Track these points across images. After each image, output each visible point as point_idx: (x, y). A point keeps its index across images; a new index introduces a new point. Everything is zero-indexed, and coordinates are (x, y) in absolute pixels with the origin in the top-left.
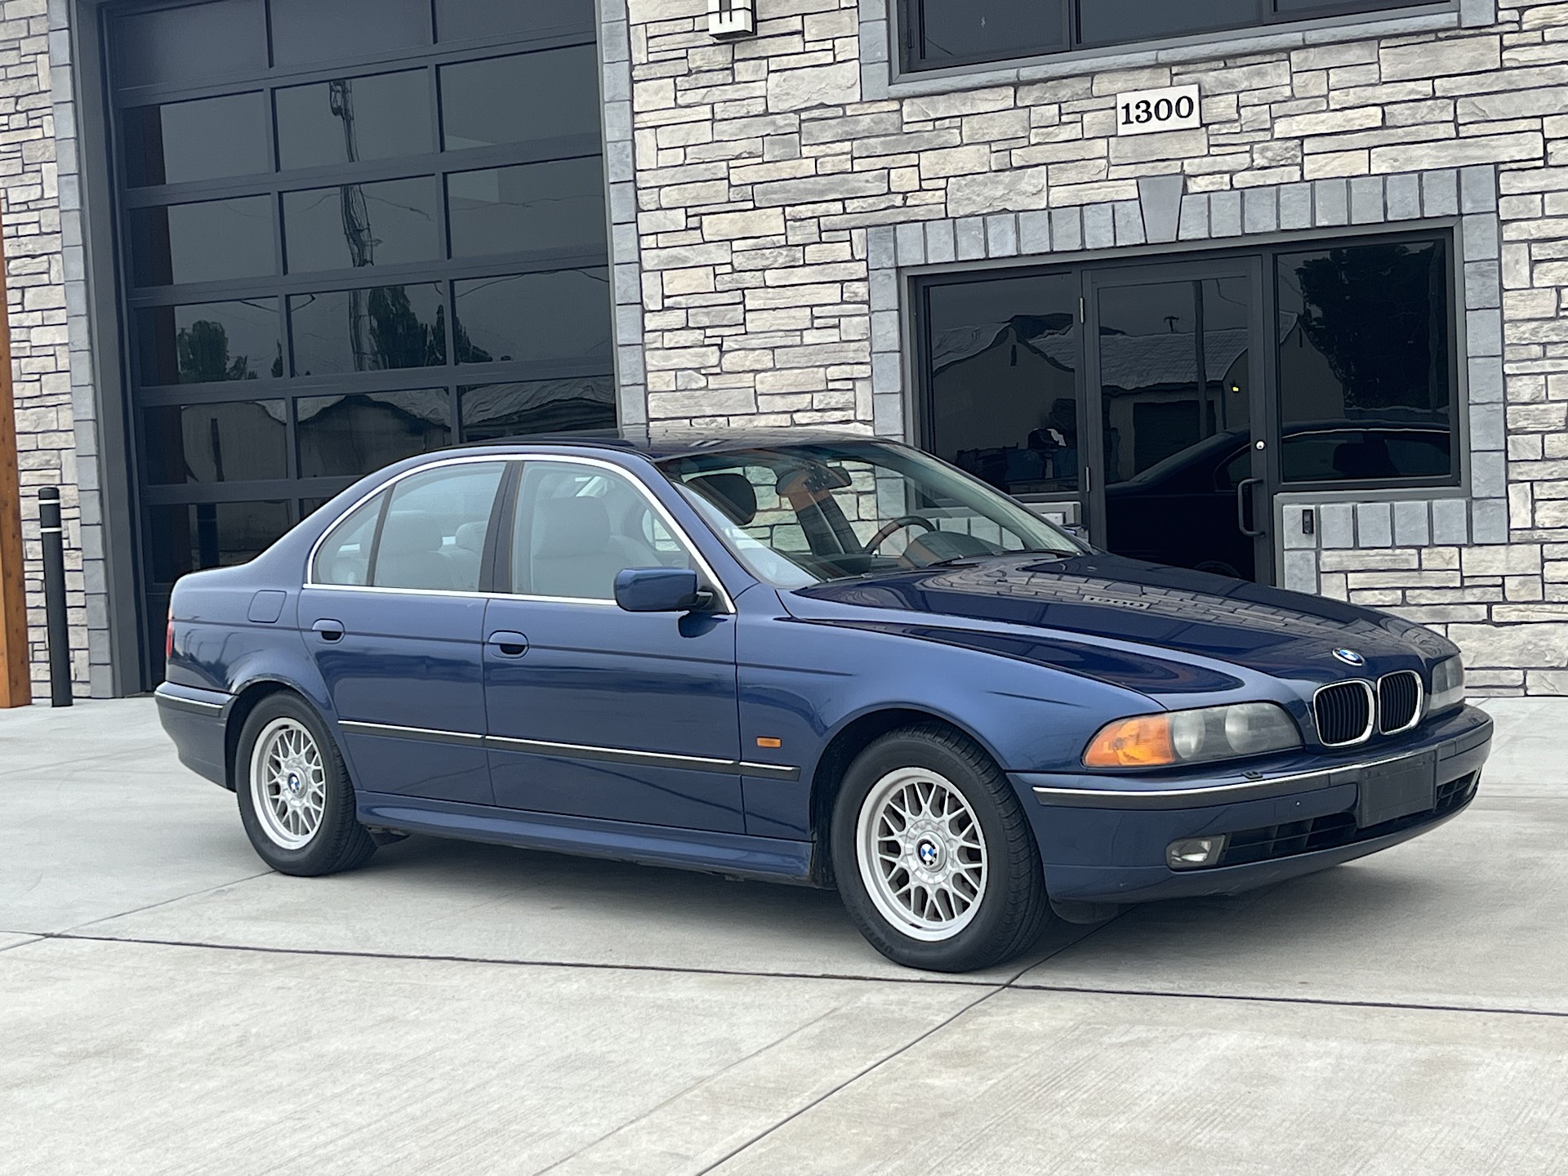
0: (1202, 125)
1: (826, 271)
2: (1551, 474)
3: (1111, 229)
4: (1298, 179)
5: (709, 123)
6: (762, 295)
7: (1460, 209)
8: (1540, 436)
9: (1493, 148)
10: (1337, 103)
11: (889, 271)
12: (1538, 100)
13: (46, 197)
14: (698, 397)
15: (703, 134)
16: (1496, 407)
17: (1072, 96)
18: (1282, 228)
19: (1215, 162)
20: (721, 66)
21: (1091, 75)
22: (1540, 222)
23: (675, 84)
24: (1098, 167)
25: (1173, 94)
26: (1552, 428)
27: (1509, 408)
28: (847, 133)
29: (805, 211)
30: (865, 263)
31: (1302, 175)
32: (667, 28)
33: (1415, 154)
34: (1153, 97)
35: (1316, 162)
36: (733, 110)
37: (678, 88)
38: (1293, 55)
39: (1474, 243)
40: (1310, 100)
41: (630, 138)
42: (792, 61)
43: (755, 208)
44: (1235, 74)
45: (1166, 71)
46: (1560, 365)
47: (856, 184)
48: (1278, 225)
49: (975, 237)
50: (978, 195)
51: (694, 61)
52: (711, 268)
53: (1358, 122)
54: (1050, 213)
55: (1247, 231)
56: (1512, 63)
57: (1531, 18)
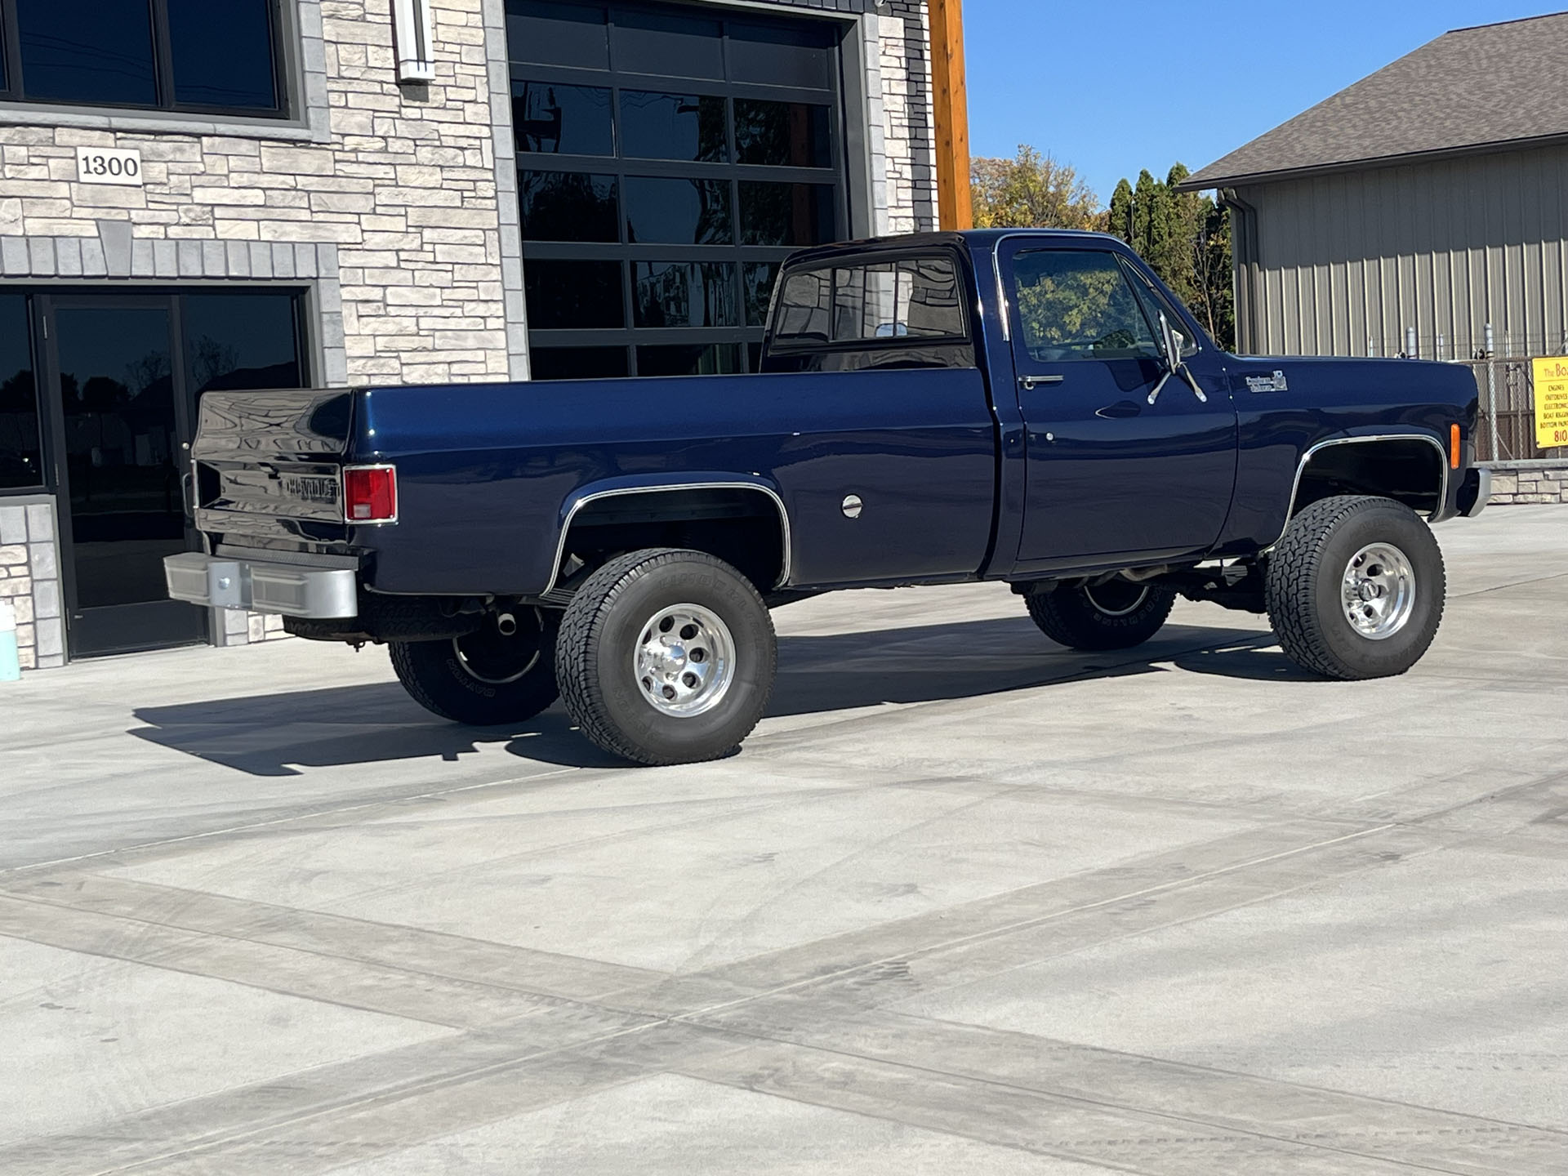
0: (144, 184)
3: (79, 259)
4: (213, 237)
7: (317, 273)
9: (334, 232)
10: (236, 182)
12: (355, 202)
17: (38, 142)
18: (208, 273)
19: (155, 215)
21: (54, 126)
22: (362, 288)
24: (64, 206)
25: (123, 155)
31: (216, 234)
33: (287, 229)
34: (107, 154)
35: (223, 226)
38: (204, 139)
39: (325, 300)
40: (217, 177)
44: (164, 146)
45: (112, 135)
48: (203, 271)
53: (251, 199)
54: (27, 240)
55: (182, 274)
56: (341, 174)
57: (350, 142)
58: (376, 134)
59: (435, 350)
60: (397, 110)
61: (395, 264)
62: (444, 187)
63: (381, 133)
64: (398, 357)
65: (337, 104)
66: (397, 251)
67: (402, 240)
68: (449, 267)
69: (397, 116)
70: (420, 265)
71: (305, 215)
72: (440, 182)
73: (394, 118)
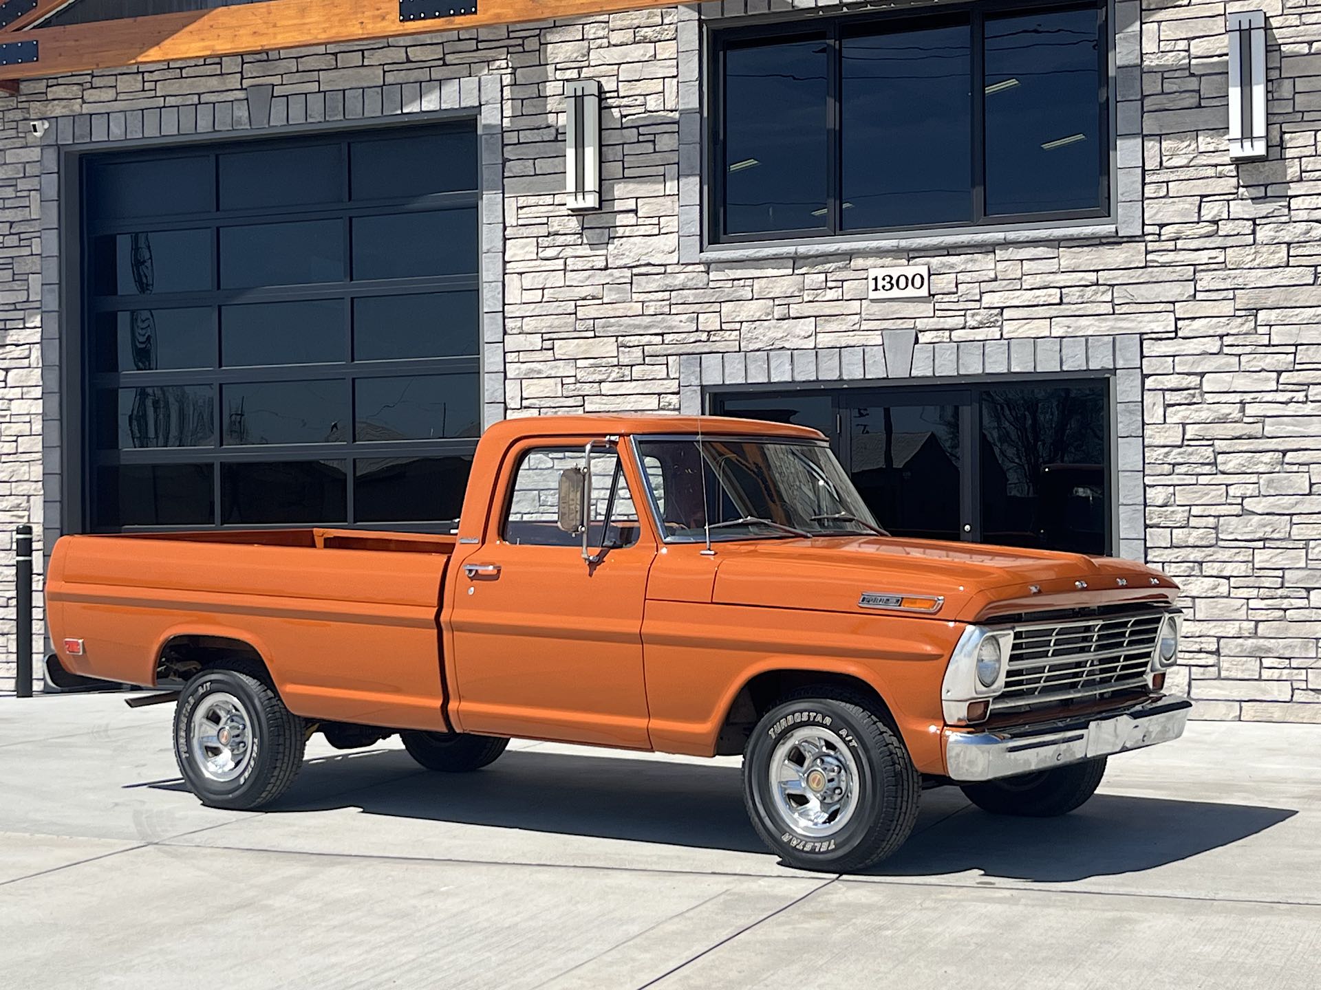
0: (930, 295)
1: (647, 386)
2: (1177, 558)
3: (862, 366)
4: (999, 337)
5: (563, 272)
6: (598, 401)
7: (1114, 364)
8: (1169, 529)
9: (1141, 322)
10: (1028, 284)
11: (695, 388)
12: (1171, 290)
13: (31, 299)
14: (545, 475)
15: (557, 280)
16: (1138, 507)
17: (836, 269)
18: (987, 371)
19: (939, 322)
20: (573, 231)
21: (850, 255)
22: (1171, 377)
23: (538, 243)
24: (853, 320)
25: (910, 271)
26: (1178, 525)
27: (1147, 509)
28: (667, 285)
29: (634, 340)
30: (677, 381)
31: (1002, 335)
32: (533, 201)
33: (1083, 323)
34: (895, 273)
35: (1012, 326)
36: (580, 264)
37: (540, 245)
38: (998, 249)
39: (1124, 390)
40: (1009, 282)
41: (501, 279)
42: (628, 231)
43: (595, 337)
44: (956, 260)
45: (905, 255)
46: (1184, 479)
47: (674, 324)
48: (984, 370)
49: (760, 366)
50: (764, 336)
51: (553, 226)
52: (560, 379)
53: (1045, 299)
54: (817, 352)
55: (961, 373)
56: (1155, 264)
57: (1168, 232)
58: (1203, 219)
59: (1264, 437)
60: (1235, 191)
61: (1216, 351)
62: (1290, 264)
63: (1208, 218)
64: (1212, 445)
65: (1154, 195)
66: (1221, 337)
67: (1228, 324)
68: (1292, 349)
69: (1231, 197)
70: (1248, 349)
71: (1107, 308)
72: (1286, 259)
73: (1228, 201)
